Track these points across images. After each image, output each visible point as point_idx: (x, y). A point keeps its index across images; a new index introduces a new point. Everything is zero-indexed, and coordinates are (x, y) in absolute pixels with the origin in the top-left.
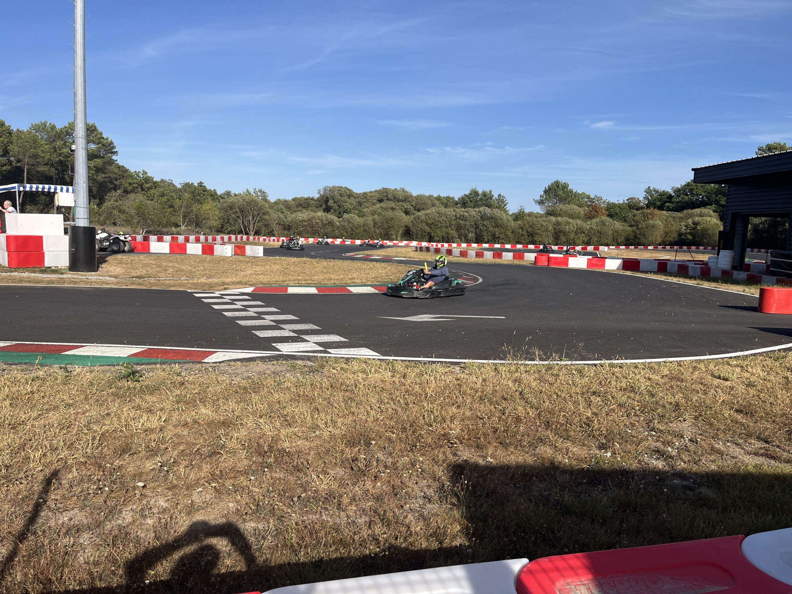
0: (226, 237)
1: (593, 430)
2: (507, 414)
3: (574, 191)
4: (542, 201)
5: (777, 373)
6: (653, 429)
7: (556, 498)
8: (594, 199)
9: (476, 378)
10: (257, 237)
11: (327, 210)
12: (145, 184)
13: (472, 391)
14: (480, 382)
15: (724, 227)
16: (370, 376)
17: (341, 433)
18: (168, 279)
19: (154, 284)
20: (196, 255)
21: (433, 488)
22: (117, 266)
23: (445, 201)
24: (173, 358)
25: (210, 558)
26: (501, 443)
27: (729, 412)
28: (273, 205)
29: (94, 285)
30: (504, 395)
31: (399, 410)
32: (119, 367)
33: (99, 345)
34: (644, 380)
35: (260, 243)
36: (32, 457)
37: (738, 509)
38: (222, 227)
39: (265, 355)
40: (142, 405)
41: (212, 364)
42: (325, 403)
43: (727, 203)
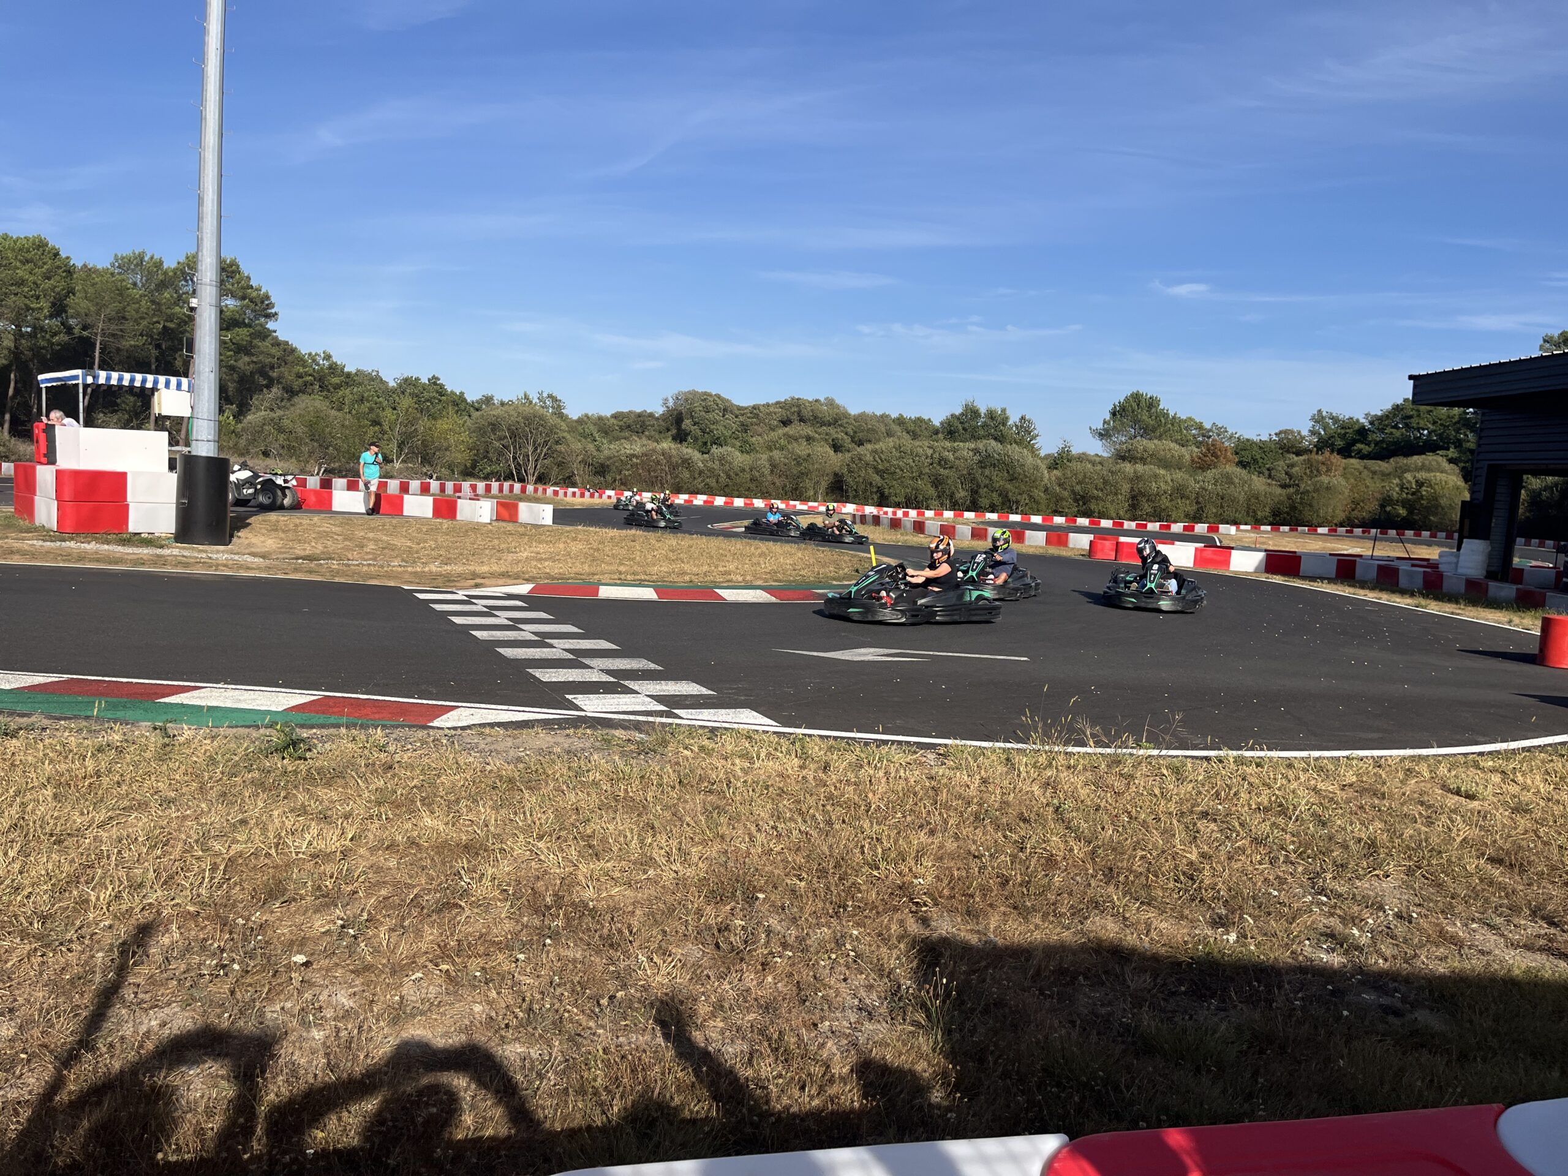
0: (481, 486)
1: (1200, 888)
2: (1028, 850)
3: (1171, 414)
4: (1107, 431)
6: (1323, 890)
7: (1124, 1020)
8: (1210, 430)
9: (969, 776)
10: (540, 488)
11: (681, 437)
12: (330, 378)
13: (960, 802)
14: (976, 785)
15: (1472, 492)
16: (757, 765)
17: (698, 875)
18: (365, 563)
19: (338, 573)
20: (420, 518)
21: (877, 991)
22: (268, 536)
23: (912, 428)
24: (372, 717)
25: (435, 1110)
26: (1015, 908)
27: (1476, 862)
28: (574, 424)
29: (223, 571)
30: (1023, 813)
31: (814, 833)
32: (268, 732)
33: (230, 686)
34: (1306, 791)
35: (546, 498)
36: (93, 899)
37: (1490, 1055)
38: (474, 466)
39: (552, 717)
40: (310, 806)
41: (448, 731)
42: (668, 814)
43: (1479, 445)
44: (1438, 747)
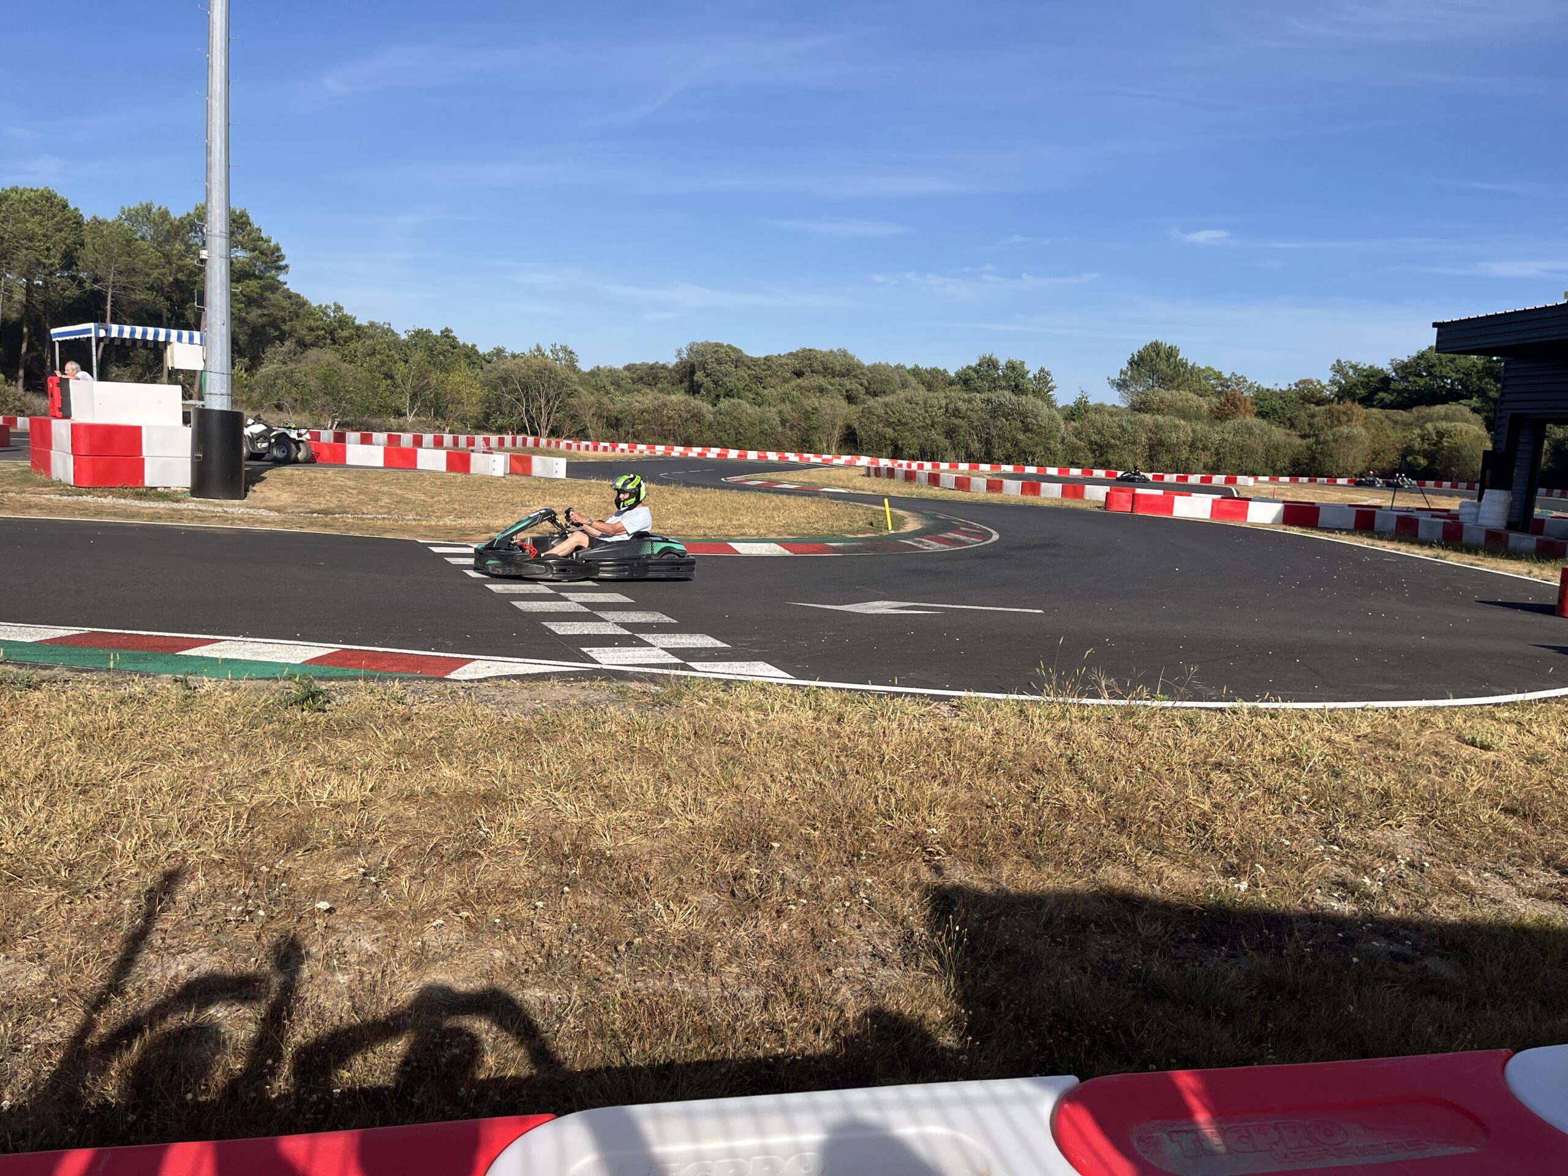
0: (494, 439)
1: (1212, 838)
2: (1041, 801)
3: (1190, 363)
4: (1124, 381)
6: (1335, 839)
7: (1135, 966)
8: (1230, 379)
9: (982, 727)
10: (553, 441)
11: (694, 389)
12: (340, 331)
13: (973, 753)
14: (990, 736)
15: (1495, 441)
16: (771, 717)
17: (713, 824)
18: (380, 516)
19: (353, 527)
20: (434, 472)
21: (890, 938)
22: (283, 490)
23: (929, 378)
24: (389, 669)
25: (458, 1051)
26: (1028, 857)
27: (1490, 812)
28: (587, 377)
29: (239, 525)
30: (1036, 764)
31: (828, 784)
32: (287, 684)
33: (248, 639)
34: (1321, 742)
35: (560, 451)
36: (120, 847)
37: (1499, 1002)
38: (487, 417)
39: (567, 669)
40: (330, 756)
41: (465, 683)
42: (683, 765)
43: (1503, 394)
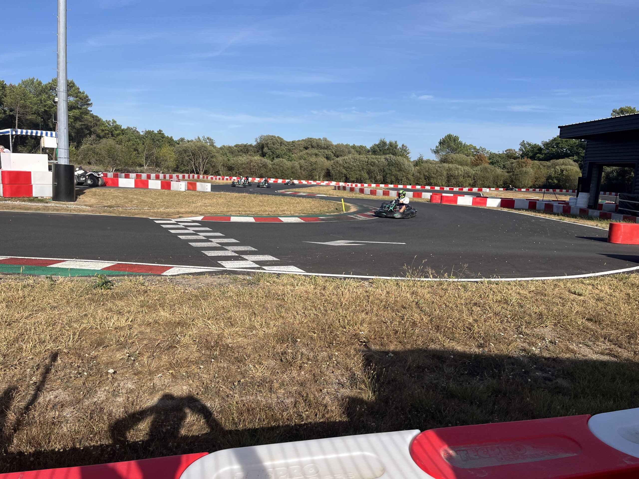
0: (181, 176)
1: (473, 333)
2: (405, 320)
3: (463, 143)
4: (437, 150)
5: (621, 291)
6: (521, 332)
7: (443, 385)
8: (479, 150)
9: (381, 291)
10: (205, 176)
11: (263, 155)
12: (115, 131)
13: (378, 301)
14: (385, 294)
15: (583, 173)
16: (297, 288)
17: (273, 332)
18: (133, 208)
19: (122, 213)
20: (156, 189)
21: (345, 377)
22: (92, 197)
23: (359, 150)
24: (138, 271)
26: (400, 342)
27: (582, 320)
28: (219, 150)
29: (73, 212)
30: (403, 305)
31: (320, 315)
32: (94, 278)
33: (78, 260)
34: (515, 294)
35: (208, 180)
36: (24, 347)
37: (586, 396)
38: (178, 167)
39: (212, 270)
40: (113, 308)
41: (169, 277)
42: (260, 309)
43: (586, 155)
44: (567, 275)
